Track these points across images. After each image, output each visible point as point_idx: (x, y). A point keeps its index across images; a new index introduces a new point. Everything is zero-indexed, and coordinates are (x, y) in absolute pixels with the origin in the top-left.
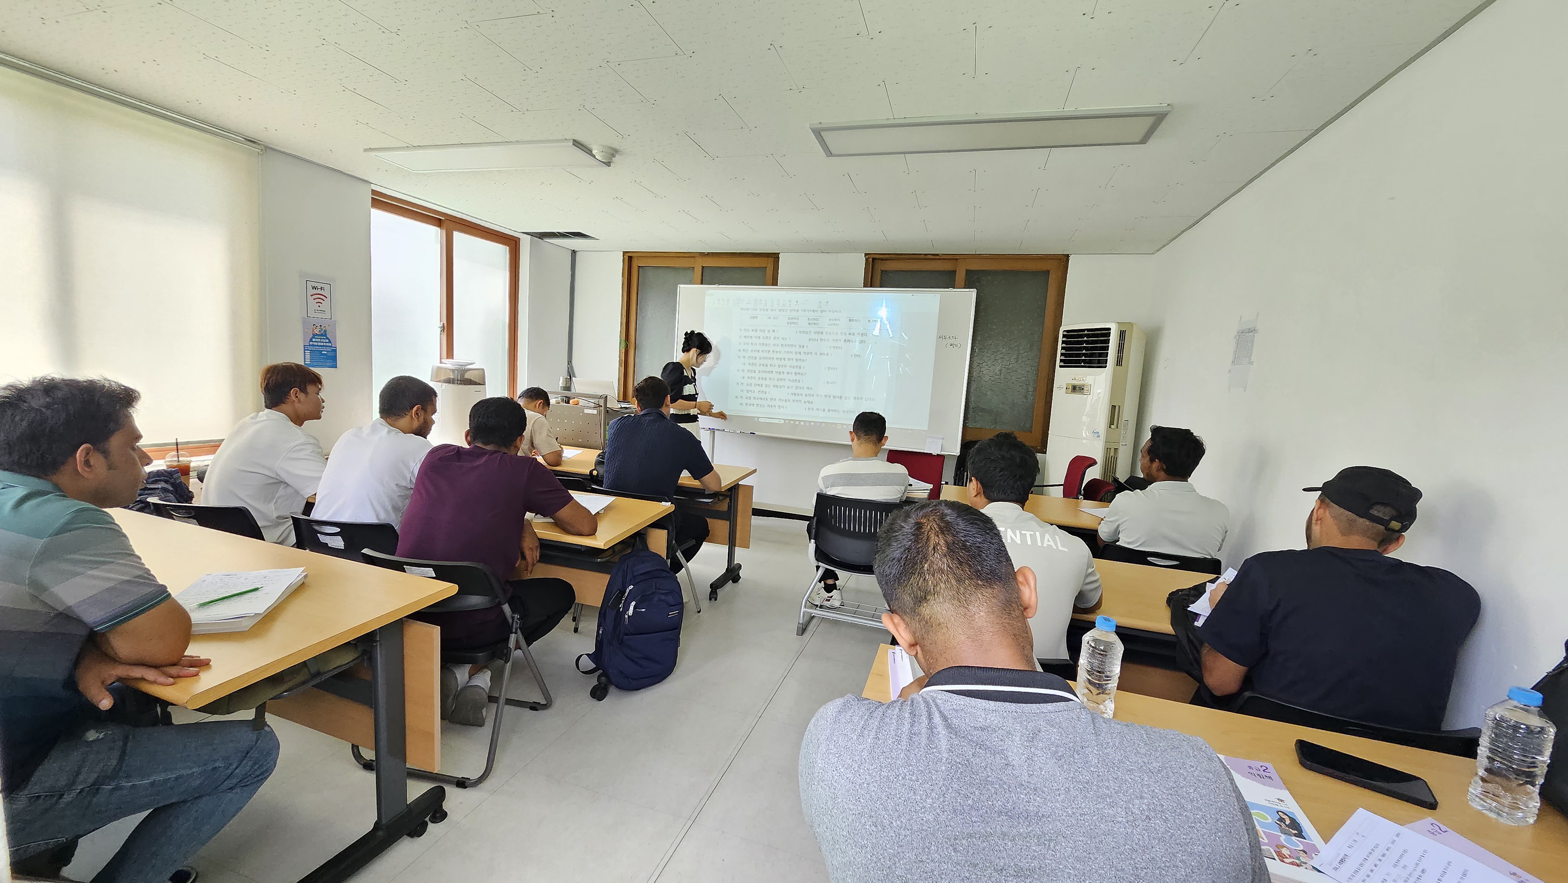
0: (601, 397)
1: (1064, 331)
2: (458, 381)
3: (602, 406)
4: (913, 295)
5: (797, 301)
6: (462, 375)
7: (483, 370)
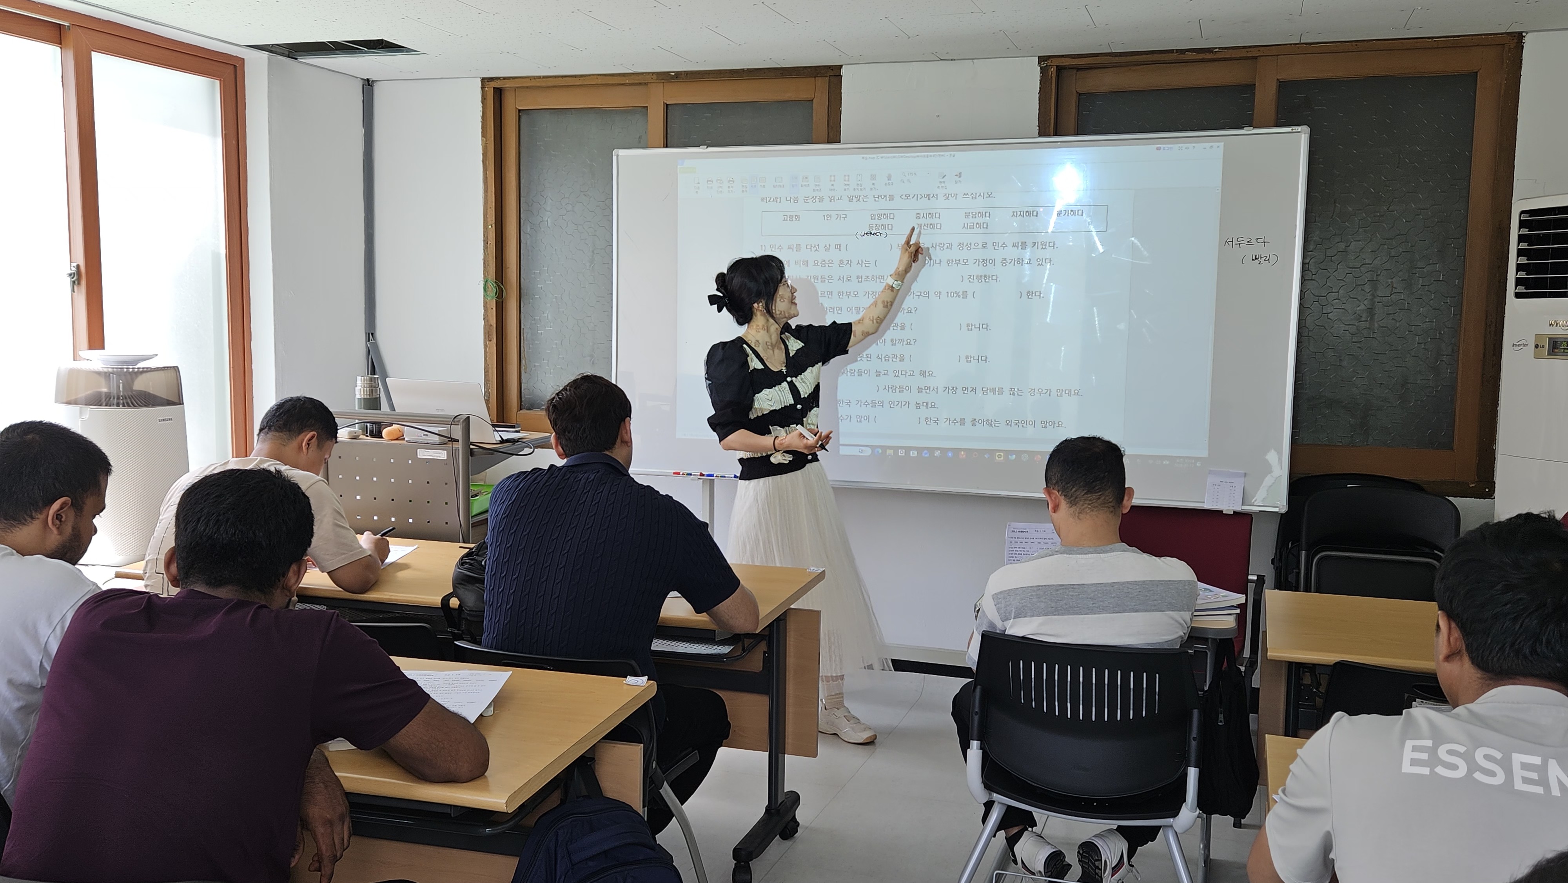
0: (455, 420)
1: (1522, 212)
2: (118, 398)
3: (458, 441)
4: (1158, 149)
5: (889, 178)
6: (129, 385)
7: (176, 369)
